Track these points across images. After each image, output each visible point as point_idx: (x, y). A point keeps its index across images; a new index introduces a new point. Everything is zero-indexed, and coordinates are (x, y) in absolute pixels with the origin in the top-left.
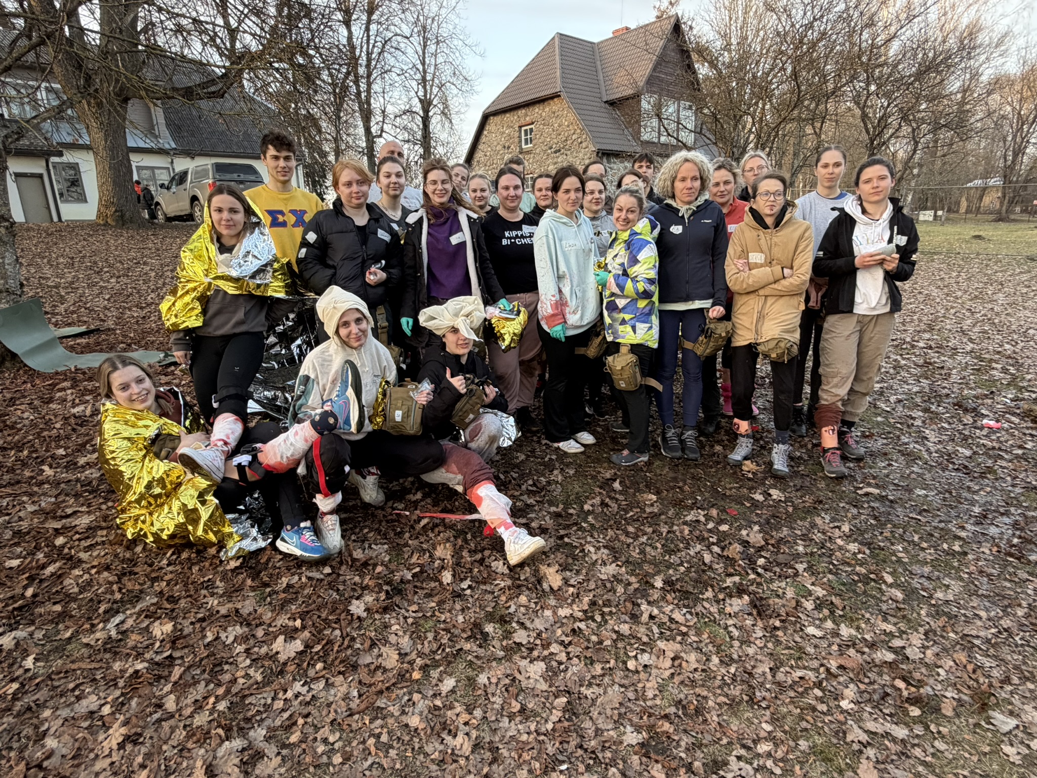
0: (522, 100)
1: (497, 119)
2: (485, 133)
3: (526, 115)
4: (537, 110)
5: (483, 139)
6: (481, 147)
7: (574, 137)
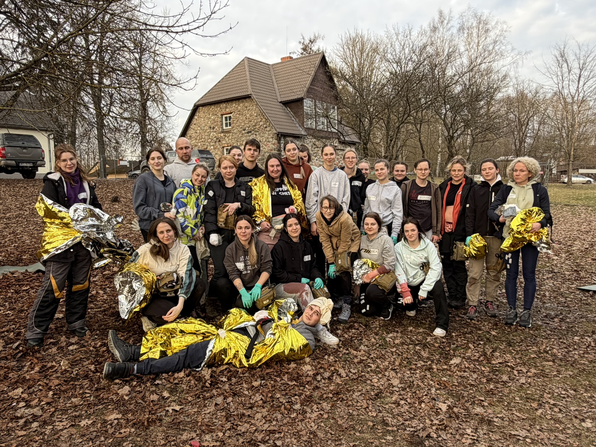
0: (224, 98)
1: (205, 109)
2: (196, 117)
3: (226, 108)
4: (234, 105)
5: (194, 121)
6: (192, 126)
7: (261, 123)
